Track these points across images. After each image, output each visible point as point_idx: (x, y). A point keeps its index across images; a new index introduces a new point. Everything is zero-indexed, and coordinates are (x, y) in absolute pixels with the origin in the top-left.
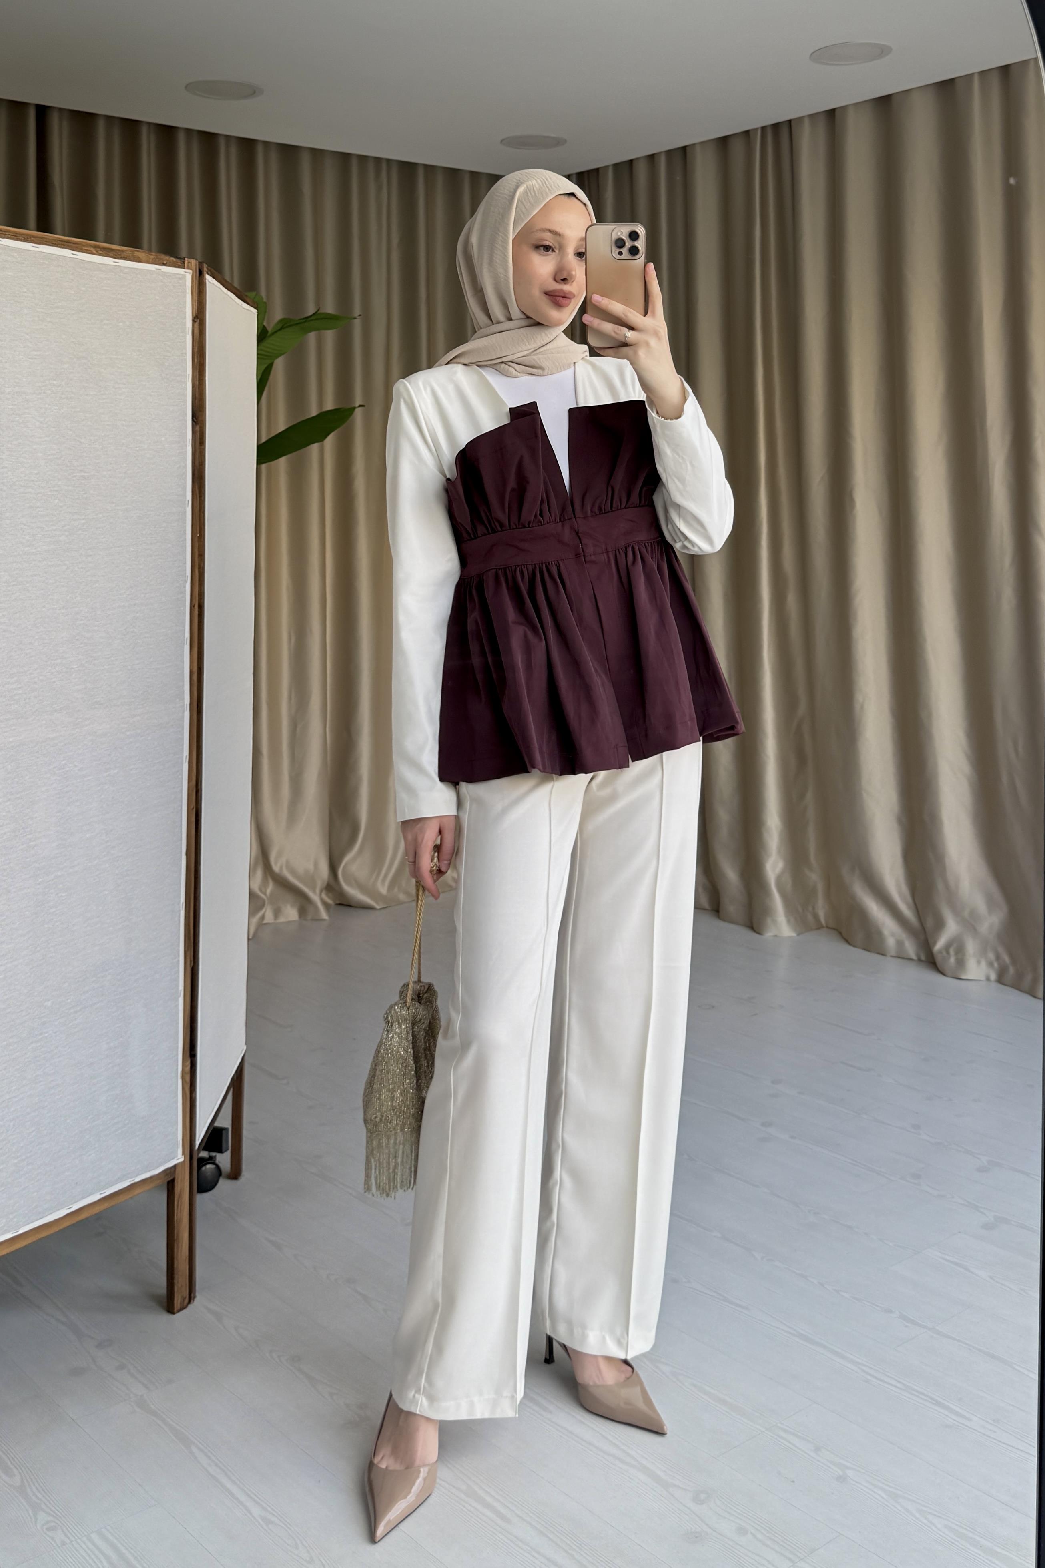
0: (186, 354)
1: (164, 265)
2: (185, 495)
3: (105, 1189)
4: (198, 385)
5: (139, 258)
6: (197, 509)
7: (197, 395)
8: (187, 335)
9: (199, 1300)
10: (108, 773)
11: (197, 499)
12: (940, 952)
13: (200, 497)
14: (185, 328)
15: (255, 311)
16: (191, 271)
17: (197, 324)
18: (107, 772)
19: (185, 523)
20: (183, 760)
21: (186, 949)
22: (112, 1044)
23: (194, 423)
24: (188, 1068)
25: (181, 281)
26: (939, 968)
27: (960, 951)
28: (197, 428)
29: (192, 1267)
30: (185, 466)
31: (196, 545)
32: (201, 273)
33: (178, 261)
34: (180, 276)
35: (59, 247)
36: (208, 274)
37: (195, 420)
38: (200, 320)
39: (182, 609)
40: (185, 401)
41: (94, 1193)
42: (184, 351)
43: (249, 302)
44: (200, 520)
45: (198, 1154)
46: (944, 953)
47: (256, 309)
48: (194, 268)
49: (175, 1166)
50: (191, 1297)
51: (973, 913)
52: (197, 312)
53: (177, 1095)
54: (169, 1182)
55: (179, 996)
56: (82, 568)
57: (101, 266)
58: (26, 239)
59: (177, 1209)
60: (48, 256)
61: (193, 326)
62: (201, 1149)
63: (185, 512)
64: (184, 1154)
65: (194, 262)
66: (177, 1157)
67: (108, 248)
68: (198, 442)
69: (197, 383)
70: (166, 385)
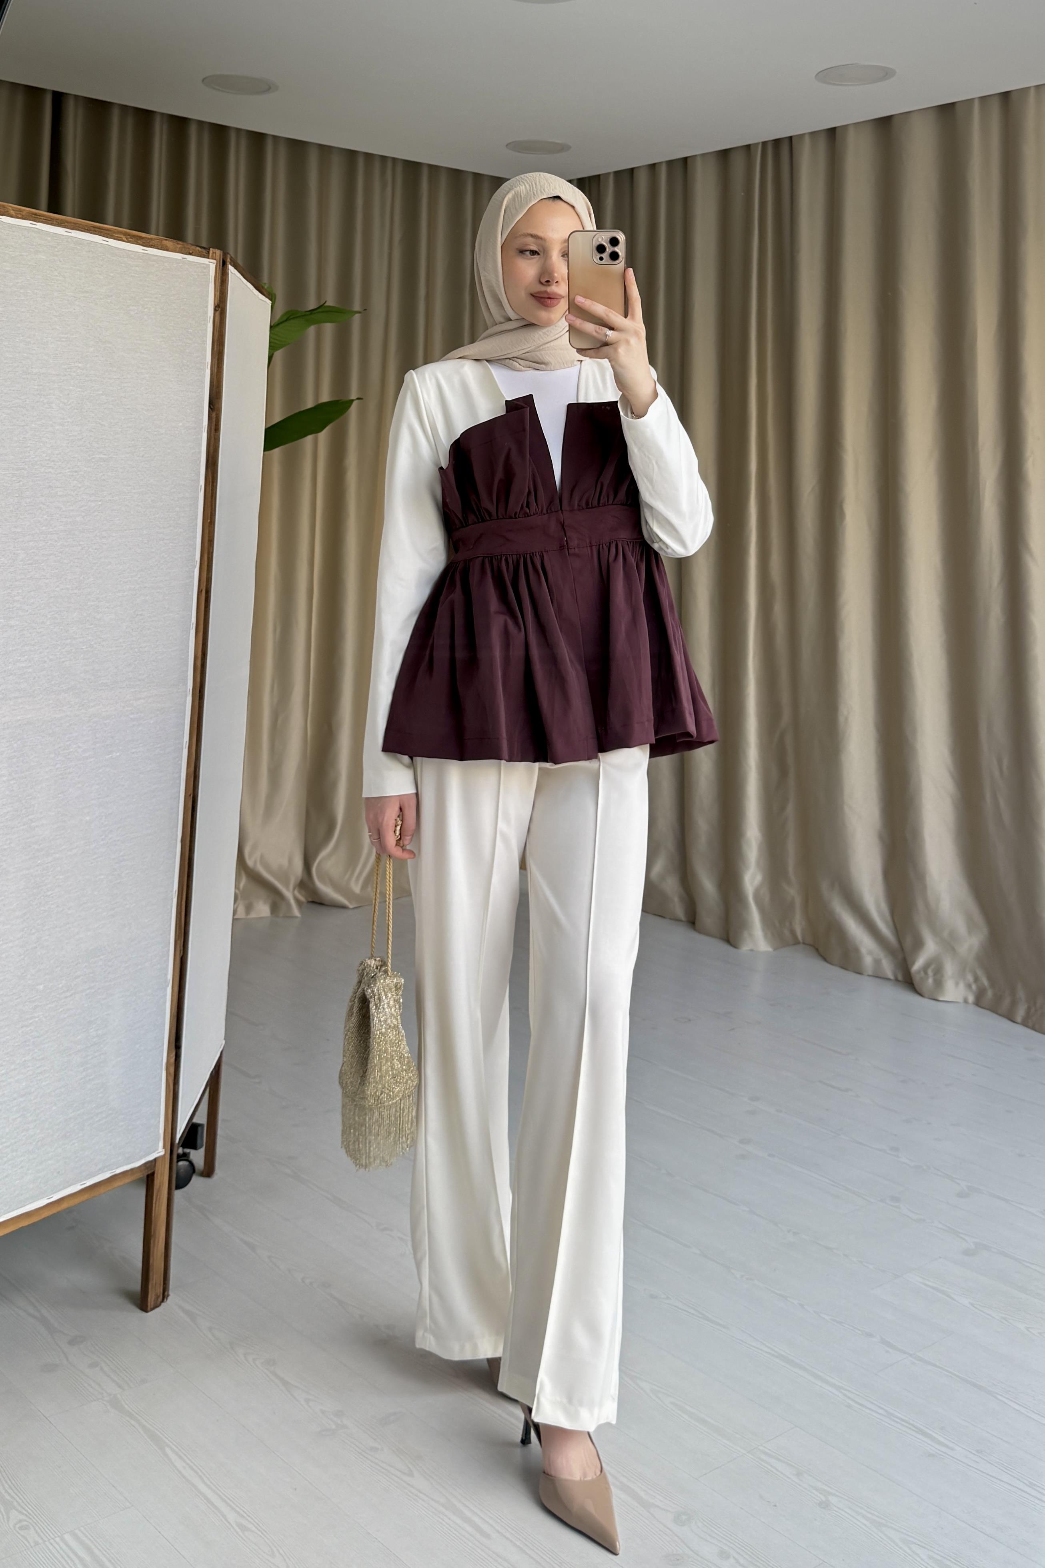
0: (206, 341)
1: (190, 254)
2: (199, 481)
3: (86, 1180)
4: (217, 373)
5: (167, 246)
6: (209, 495)
7: (215, 383)
8: (208, 323)
9: (172, 1298)
10: (110, 756)
11: (209, 485)
12: (918, 972)
13: (213, 482)
14: (207, 316)
15: (269, 302)
16: (215, 261)
17: (218, 313)
18: (108, 755)
19: (197, 508)
20: (183, 746)
21: (177, 937)
22: (100, 1032)
23: (210, 410)
24: (173, 1060)
25: (205, 271)
26: (917, 988)
27: (939, 972)
28: (214, 415)
29: (167, 1267)
30: (200, 452)
31: (207, 531)
32: (224, 263)
33: (203, 250)
34: (205, 266)
35: (91, 233)
36: (231, 265)
37: (212, 407)
38: (221, 310)
39: (190, 593)
40: (203, 388)
41: (75, 1184)
42: (205, 338)
43: (265, 293)
44: (212, 506)
45: (178, 1148)
46: (922, 973)
47: (270, 299)
48: (218, 258)
49: (155, 1160)
50: (164, 1296)
51: (952, 933)
52: (218, 302)
53: (161, 1087)
54: (148, 1176)
55: (168, 986)
56: (96, 549)
57: (130, 253)
58: (59, 224)
59: (156, 1204)
60: (80, 242)
61: (214, 314)
62: (180, 1145)
63: (198, 498)
64: (164, 1147)
65: (218, 252)
66: (158, 1150)
67: (137, 236)
68: (213, 428)
69: (216, 370)
70: (186, 371)
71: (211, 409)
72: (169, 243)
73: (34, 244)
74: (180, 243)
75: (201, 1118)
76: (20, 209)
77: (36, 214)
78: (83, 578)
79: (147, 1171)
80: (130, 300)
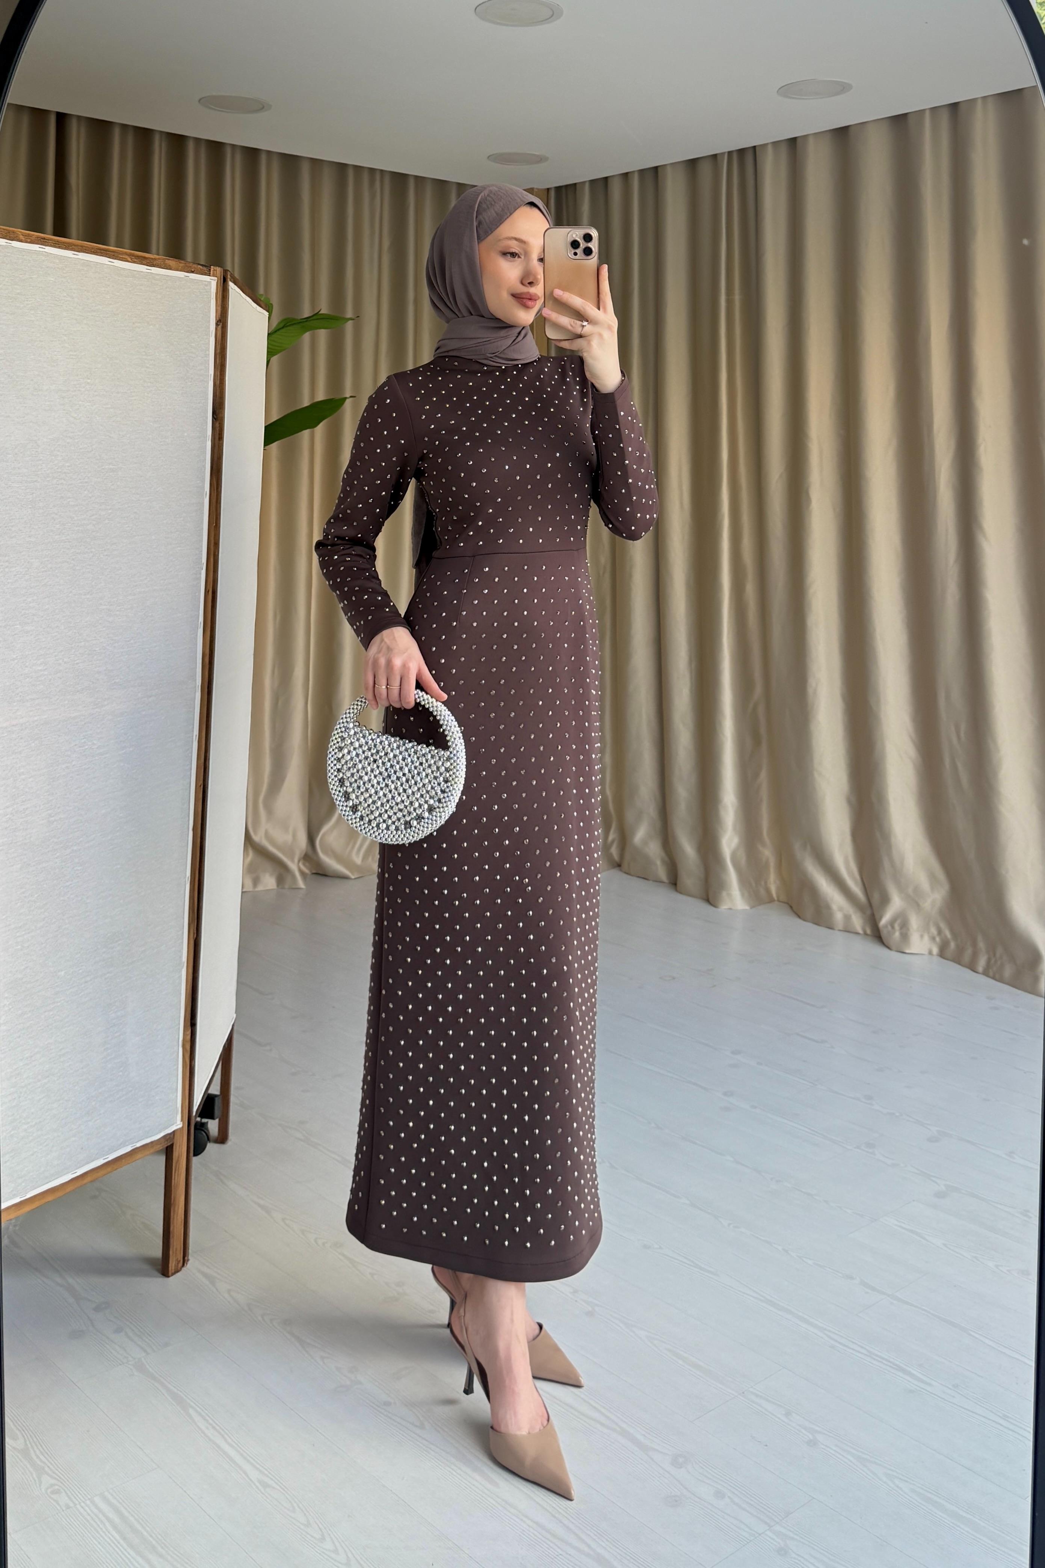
0: (209, 355)
1: (193, 272)
2: (203, 487)
3: (108, 1153)
4: (219, 386)
5: (170, 265)
6: (214, 501)
7: (217, 396)
8: (210, 338)
9: (191, 1263)
11: (213, 491)
12: (886, 926)
13: (217, 488)
14: (210, 331)
15: (267, 314)
16: (216, 278)
17: (220, 326)
18: (122, 750)
19: (203, 513)
20: (193, 739)
21: (190, 921)
22: (119, 1014)
24: (189, 1037)
25: (206, 288)
26: (885, 942)
27: (905, 925)
28: (217, 425)
29: (186, 1231)
30: (205, 460)
31: (212, 535)
32: (225, 280)
33: (205, 269)
34: (206, 283)
35: (97, 255)
36: (231, 281)
37: (215, 416)
38: (222, 324)
39: (197, 594)
40: (207, 399)
41: (98, 1156)
42: (207, 352)
43: (263, 306)
44: (216, 511)
45: (195, 1119)
46: (889, 927)
47: (268, 311)
48: (219, 275)
49: (174, 1132)
50: (184, 1260)
51: (917, 889)
52: (220, 316)
53: (178, 1062)
54: (167, 1148)
55: (182, 968)
56: (107, 555)
57: (135, 273)
58: (67, 247)
59: (175, 1172)
60: (87, 264)
61: (216, 329)
62: (198, 1115)
63: (203, 503)
64: (182, 1120)
65: (219, 270)
66: (176, 1123)
67: (142, 257)
68: (217, 437)
69: (218, 382)
70: (190, 384)
71: (215, 419)
72: (172, 262)
73: (44, 266)
74: (183, 262)
75: (215, 1090)
76: (29, 234)
77: (44, 239)
78: (95, 583)
79: (166, 1142)
80: (136, 317)
